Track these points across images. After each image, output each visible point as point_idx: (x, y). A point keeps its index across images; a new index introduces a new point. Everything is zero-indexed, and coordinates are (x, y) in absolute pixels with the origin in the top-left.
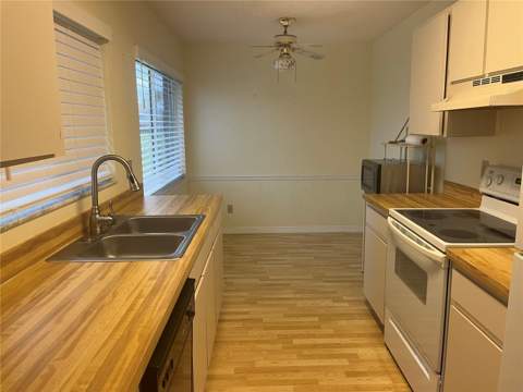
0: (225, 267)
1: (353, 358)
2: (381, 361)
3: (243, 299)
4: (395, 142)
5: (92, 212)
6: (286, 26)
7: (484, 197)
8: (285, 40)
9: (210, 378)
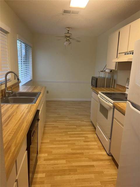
0: (46, 111)
1: (86, 137)
2: (94, 138)
3: (52, 121)
4: (102, 71)
5: (5, 90)
6: (68, 30)
7: (127, 89)
8: (68, 35)
9: (42, 143)
